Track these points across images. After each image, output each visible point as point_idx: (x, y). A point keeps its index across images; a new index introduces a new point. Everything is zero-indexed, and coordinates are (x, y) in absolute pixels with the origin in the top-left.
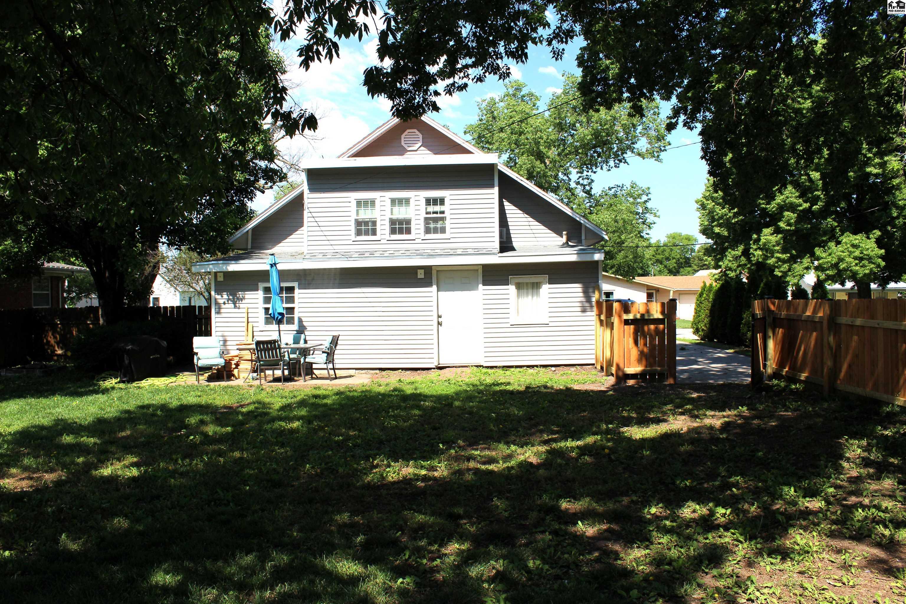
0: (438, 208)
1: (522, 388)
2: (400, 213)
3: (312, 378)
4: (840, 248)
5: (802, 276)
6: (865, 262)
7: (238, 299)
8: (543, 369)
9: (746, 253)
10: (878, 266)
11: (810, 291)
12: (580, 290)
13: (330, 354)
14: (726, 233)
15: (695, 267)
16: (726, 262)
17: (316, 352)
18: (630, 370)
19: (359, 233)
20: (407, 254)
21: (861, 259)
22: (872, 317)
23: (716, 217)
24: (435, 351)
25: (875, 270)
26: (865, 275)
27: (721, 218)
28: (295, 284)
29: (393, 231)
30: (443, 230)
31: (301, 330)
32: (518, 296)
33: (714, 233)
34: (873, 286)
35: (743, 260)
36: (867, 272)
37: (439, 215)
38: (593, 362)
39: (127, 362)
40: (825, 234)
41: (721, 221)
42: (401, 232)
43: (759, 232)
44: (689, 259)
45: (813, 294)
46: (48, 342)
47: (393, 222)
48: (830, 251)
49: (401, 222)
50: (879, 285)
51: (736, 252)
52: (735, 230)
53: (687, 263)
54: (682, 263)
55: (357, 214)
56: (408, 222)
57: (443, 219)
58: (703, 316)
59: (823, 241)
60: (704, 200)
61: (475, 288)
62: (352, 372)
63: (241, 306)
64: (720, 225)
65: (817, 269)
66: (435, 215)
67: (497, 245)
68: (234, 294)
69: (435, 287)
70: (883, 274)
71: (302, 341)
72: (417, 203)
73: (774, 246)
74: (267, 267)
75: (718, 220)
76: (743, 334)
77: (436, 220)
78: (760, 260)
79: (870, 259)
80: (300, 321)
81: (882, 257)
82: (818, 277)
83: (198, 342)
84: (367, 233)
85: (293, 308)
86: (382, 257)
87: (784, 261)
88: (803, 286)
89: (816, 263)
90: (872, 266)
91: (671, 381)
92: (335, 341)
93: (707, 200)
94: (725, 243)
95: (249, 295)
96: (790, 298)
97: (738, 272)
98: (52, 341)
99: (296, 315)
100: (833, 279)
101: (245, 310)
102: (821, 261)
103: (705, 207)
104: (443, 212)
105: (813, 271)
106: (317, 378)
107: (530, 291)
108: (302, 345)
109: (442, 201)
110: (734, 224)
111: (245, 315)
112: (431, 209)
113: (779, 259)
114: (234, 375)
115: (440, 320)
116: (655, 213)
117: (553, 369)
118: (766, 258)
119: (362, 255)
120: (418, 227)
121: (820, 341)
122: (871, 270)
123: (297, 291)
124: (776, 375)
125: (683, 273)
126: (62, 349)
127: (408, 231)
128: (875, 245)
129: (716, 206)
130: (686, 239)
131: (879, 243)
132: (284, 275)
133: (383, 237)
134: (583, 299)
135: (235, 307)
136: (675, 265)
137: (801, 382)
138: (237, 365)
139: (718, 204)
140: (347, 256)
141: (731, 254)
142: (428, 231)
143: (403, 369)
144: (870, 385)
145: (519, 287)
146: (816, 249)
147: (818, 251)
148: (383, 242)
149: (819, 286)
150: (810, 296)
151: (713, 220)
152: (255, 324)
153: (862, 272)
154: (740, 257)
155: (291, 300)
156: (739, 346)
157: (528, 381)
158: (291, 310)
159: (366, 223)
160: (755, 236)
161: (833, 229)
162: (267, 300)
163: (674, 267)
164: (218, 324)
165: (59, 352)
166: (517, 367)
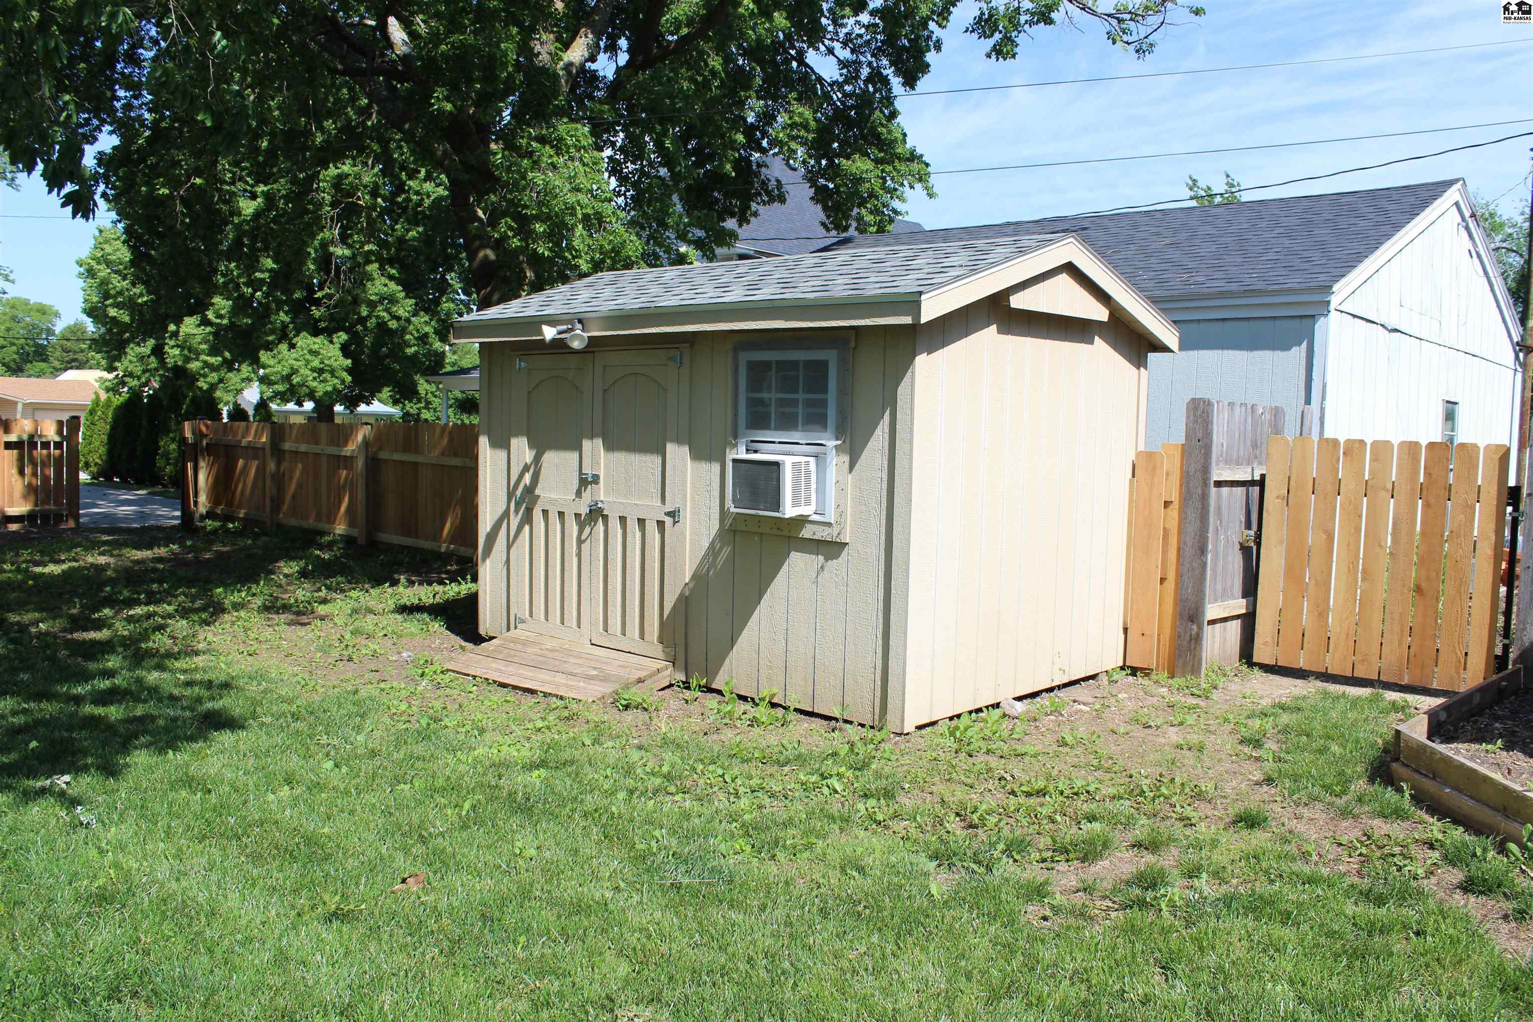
4: (294, 354)
5: (239, 391)
6: (327, 376)
9: (158, 351)
10: (343, 382)
11: (251, 412)
14: (127, 319)
15: (57, 364)
16: (126, 363)
18: (12, 510)
21: (321, 371)
22: (317, 443)
23: (112, 292)
25: (340, 387)
26: (326, 393)
27: (120, 293)
33: (107, 316)
34: (338, 408)
35: (153, 362)
36: (329, 389)
40: (272, 332)
41: (120, 299)
43: (179, 321)
44: (44, 347)
45: (254, 416)
48: (280, 357)
50: (346, 408)
51: (142, 350)
52: (141, 313)
53: (41, 354)
54: (28, 354)
58: (97, 444)
59: (272, 342)
60: (93, 263)
64: (117, 305)
65: (263, 380)
70: (352, 392)
73: (200, 343)
75: (115, 297)
76: (160, 468)
78: (180, 363)
79: (332, 372)
81: (349, 371)
82: (262, 393)
87: (213, 368)
88: (244, 406)
89: (261, 372)
90: (336, 381)
91: (72, 524)
93: (99, 263)
94: (125, 332)
96: (225, 420)
97: (143, 379)
100: (284, 397)
102: (267, 371)
103: (95, 274)
105: (257, 383)
110: (141, 305)
113: (206, 364)
116: (7, 276)
118: (187, 360)
121: (261, 470)
122: (334, 386)
124: (210, 515)
125: (31, 372)
128: (339, 353)
129: (113, 275)
130: (38, 311)
131: (345, 350)
136: (16, 356)
137: (238, 519)
139: (116, 272)
141: (133, 351)
144: (314, 516)
146: (262, 352)
147: (264, 356)
149: (262, 406)
150: (251, 419)
151: (106, 296)
153: (321, 389)
154: (149, 356)
156: (153, 485)
160: (172, 327)
161: (285, 326)
163: (14, 360)
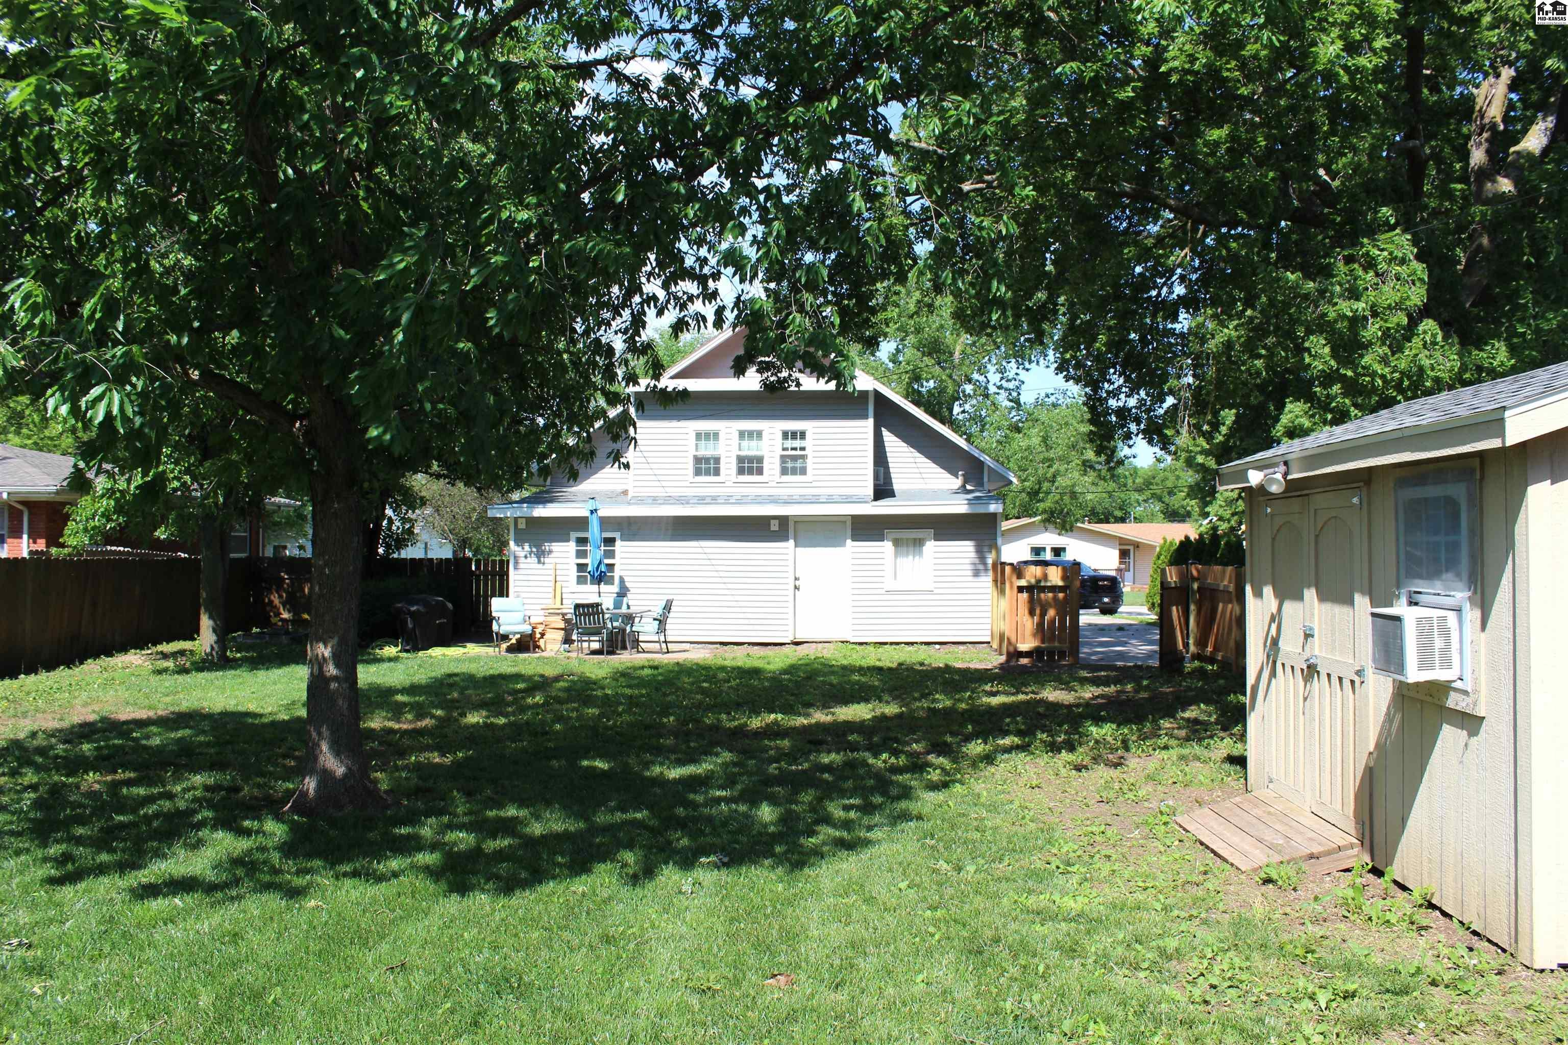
0: (797, 443)
1: (894, 665)
2: (750, 449)
3: (638, 652)
7: (543, 552)
8: (924, 647)
12: (972, 549)
13: (662, 622)
17: (643, 620)
18: (1024, 647)
19: (698, 472)
20: (758, 500)
24: (791, 622)
28: (617, 535)
29: (741, 471)
30: (803, 471)
31: (623, 592)
32: (896, 555)
37: (799, 453)
38: (988, 639)
39: (410, 625)
42: (750, 472)
46: (271, 602)
47: (741, 459)
49: (751, 459)
55: (697, 450)
56: (760, 460)
57: (803, 457)
61: (842, 544)
62: (687, 646)
63: (547, 560)
66: (794, 453)
67: (870, 491)
68: (538, 546)
69: (791, 542)
71: (624, 607)
72: (772, 437)
74: (586, 513)
77: (794, 458)
80: (622, 580)
83: (497, 603)
84: (708, 473)
85: (613, 565)
86: (727, 503)
91: (1071, 660)
92: (668, 607)
95: (558, 548)
97: (1233, 523)
98: (277, 601)
99: (617, 574)
101: (552, 566)
104: (803, 449)
106: (644, 652)
107: (911, 549)
108: (624, 610)
109: (803, 435)
111: (552, 572)
112: (789, 443)
114: (539, 647)
115: (797, 583)
117: (937, 646)
119: (702, 500)
120: (771, 466)
121: (1232, 614)
123: (618, 543)
124: (1200, 657)
126: (289, 612)
127: (760, 471)
132: (606, 523)
133: (728, 478)
134: (977, 561)
135: (539, 562)
137: (1217, 662)
138: (543, 635)
140: (682, 501)
142: (784, 471)
143: (749, 644)
145: (897, 543)
148: (727, 484)
152: (564, 584)
155: (611, 554)
157: (902, 660)
158: (611, 567)
159: (707, 460)
162: (581, 554)
164: (518, 583)
165: (286, 615)
166: (892, 644)
